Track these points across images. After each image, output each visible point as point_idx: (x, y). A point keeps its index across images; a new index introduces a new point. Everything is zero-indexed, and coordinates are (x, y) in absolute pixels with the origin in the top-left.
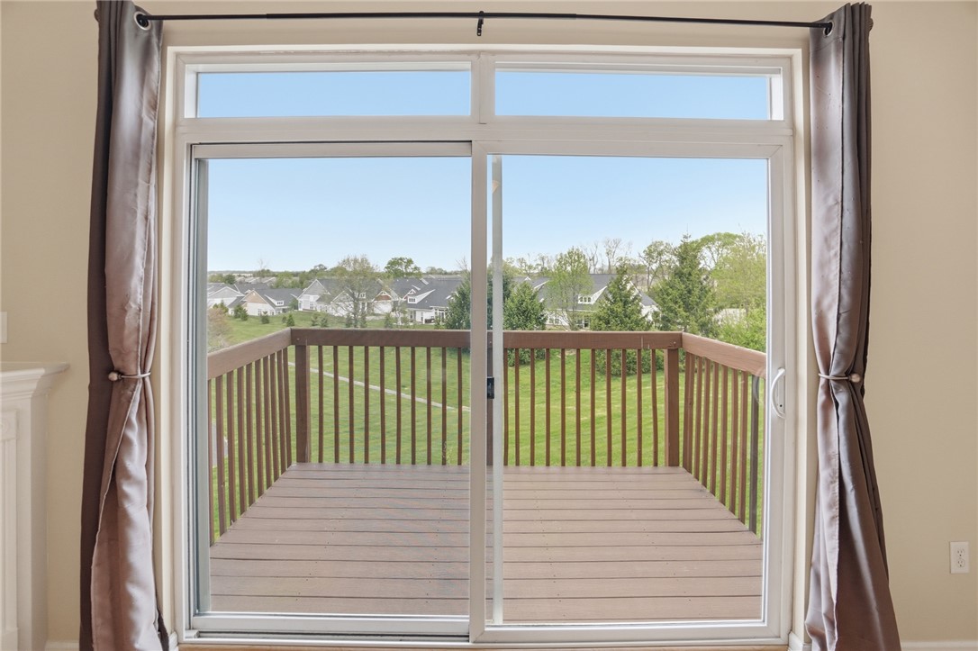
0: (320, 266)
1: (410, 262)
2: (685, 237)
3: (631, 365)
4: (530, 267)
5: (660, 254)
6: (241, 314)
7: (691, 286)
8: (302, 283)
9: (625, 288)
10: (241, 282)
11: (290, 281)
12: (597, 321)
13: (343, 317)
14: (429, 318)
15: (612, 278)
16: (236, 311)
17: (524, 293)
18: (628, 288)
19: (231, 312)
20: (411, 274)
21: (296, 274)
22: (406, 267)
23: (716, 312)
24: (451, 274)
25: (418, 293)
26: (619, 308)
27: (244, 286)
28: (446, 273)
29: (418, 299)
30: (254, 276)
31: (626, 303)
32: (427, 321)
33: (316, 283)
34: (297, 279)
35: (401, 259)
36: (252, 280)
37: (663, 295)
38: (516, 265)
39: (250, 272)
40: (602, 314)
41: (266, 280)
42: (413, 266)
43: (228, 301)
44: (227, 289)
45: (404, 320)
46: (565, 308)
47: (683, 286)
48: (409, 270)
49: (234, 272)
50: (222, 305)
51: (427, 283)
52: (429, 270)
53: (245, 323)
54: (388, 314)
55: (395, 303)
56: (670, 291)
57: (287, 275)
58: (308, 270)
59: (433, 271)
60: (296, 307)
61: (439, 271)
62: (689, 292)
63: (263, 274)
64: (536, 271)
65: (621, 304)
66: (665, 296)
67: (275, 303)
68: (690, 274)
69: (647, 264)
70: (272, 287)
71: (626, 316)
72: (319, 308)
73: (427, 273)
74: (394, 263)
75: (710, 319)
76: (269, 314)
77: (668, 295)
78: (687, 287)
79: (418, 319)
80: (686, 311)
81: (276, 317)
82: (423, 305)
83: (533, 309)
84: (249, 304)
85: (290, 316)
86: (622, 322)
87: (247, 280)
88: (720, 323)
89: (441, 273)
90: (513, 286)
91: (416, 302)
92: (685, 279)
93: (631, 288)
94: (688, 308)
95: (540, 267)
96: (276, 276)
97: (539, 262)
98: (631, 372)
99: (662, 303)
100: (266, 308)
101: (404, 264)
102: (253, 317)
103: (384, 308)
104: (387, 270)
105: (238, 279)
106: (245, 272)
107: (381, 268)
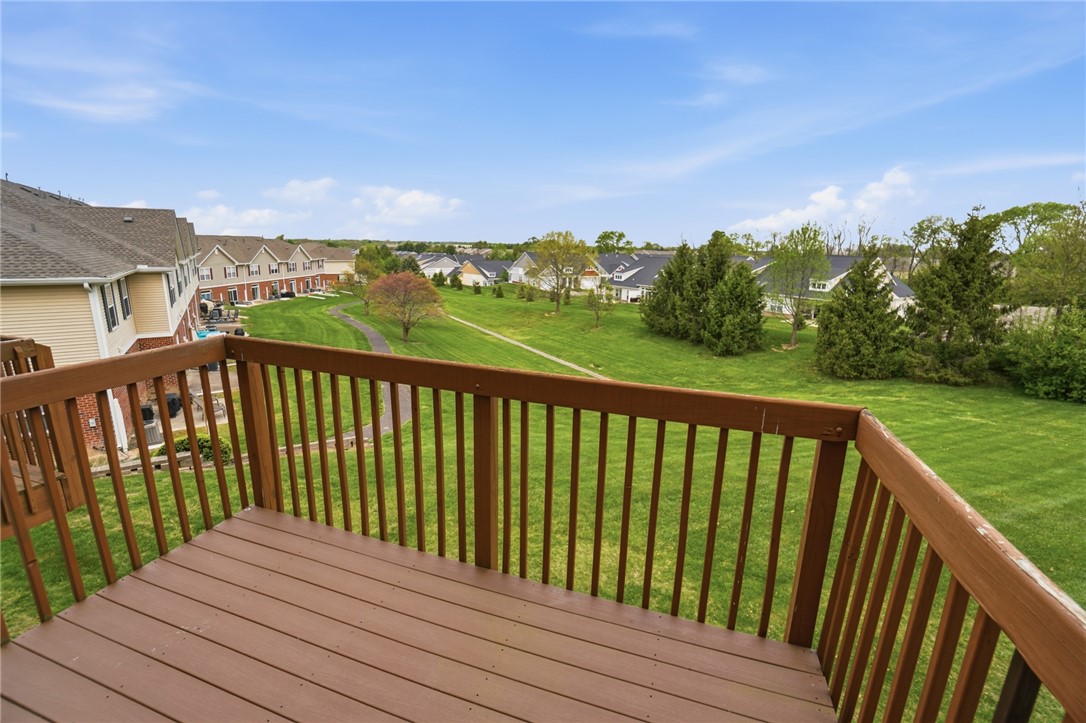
0: (533, 238)
1: (621, 236)
2: (977, 209)
3: (865, 369)
4: (758, 245)
5: (935, 232)
6: (457, 284)
7: (970, 277)
8: (515, 254)
9: (873, 275)
10: (460, 253)
11: (504, 254)
12: (827, 314)
13: (545, 292)
14: (635, 297)
15: (856, 262)
16: (452, 281)
17: (741, 275)
18: (876, 275)
19: (448, 281)
20: (622, 249)
21: (509, 247)
22: (618, 241)
23: (1004, 311)
24: (667, 250)
25: (627, 269)
26: (859, 300)
27: (462, 258)
28: (662, 249)
29: (625, 276)
30: (473, 248)
31: (869, 293)
32: (632, 300)
33: (525, 258)
34: (511, 251)
35: (612, 233)
36: (470, 251)
37: (925, 285)
38: (742, 242)
39: (469, 244)
40: (835, 305)
41: (484, 252)
42: (625, 240)
43: (446, 271)
44: (446, 260)
45: (609, 298)
46: (789, 295)
47: (957, 276)
48: (621, 245)
49: (456, 243)
50: (441, 273)
51: (636, 259)
52: (644, 245)
53: (460, 292)
54: (592, 291)
55: (603, 279)
56: (937, 281)
57: (501, 246)
58: (521, 243)
59: (648, 246)
60: (507, 280)
61: (655, 247)
62: (967, 284)
63: (480, 245)
64: (765, 250)
65: (862, 294)
66: (928, 288)
67: (488, 274)
68: (972, 260)
69: (913, 245)
70: (487, 258)
71: (867, 310)
72: (525, 280)
73: (642, 249)
74: (606, 236)
75: (993, 321)
76: (481, 284)
77: (932, 286)
78: (963, 277)
79: (624, 297)
80: (955, 309)
81: (489, 288)
82: (630, 283)
83: (749, 295)
84: (465, 275)
85: (500, 288)
86: (860, 316)
87: (466, 251)
88: (1007, 326)
89: (657, 249)
90: (729, 267)
91: (623, 280)
92: (963, 267)
93: (880, 276)
94: (959, 304)
95: (770, 246)
96: (490, 247)
97: (771, 239)
98: (863, 376)
99: (923, 296)
100: (481, 280)
101: (616, 239)
102: (468, 287)
103: (588, 283)
104: (597, 244)
105: (458, 250)
106: (466, 243)
107: (591, 242)
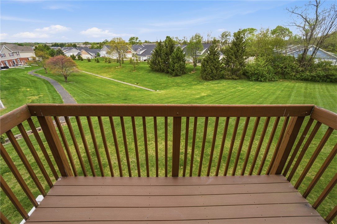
0: (106, 40)
1: (137, 38)
2: (240, 29)
3: (214, 77)
4: (180, 41)
5: (226, 36)
6: (80, 59)
7: (239, 49)
8: (100, 46)
9: (215, 49)
10: (79, 47)
11: (96, 46)
12: (203, 62)
13: (115, 59)
14: (145, 59)
15: (211, 46)
16: (79, 58)
17: (178, 50)
18: (216, 49)
19: (77, 58)
20: (138, 43)
21: (98, 44)
22: (136, 40)
23: (246, 59)
24: (152, 43)
25: (141, 50)
26: (212, 57)
27: (80, 48)
28: (150, 43)
29: (141, 52)
30: (83, 44)
31: (214, 55)
32: (145, 60)
33: (105, 48)
34: (99, 45)
35: (134, 37)
36: (83, 46)
37: (228, 52)
38: (175, 40)
39: (82, 43)
40: (206, 59)
41: (88, 46)
43: (75, 54)
44: (74, 50)
45: (137, 60)
46: (192, 56)
47: (236, 49)
48: (137, 41)
49: (76, 43)
50: (73, 55)
51: (144, 46)
52: (144, 41)
53: (82, 62)
54: (131, 58)
55: (133, 54)
56: (231, 51)
57: (94, 44)
58: (102, 42)
59: (146, 42)
60: (99, 56)
61: (148, 42)
62: (238, 51)
63: (86, 43)
64: (182, 42)
65: (213, 55)
66: (229, 53)
67: (92, 54)
68: (239, 45)
69: (221, 40)
70: (90, 48)
71: (214, 60)
72: (107, 56)
73: (144, 43)
74: (132, 39)
75: (243, 61)
76: (90, 58)
77: (230, 52)
78: (237, 49)
79: (141, 60)
80: (235, 59)
81: (93, 59)
82: (143, 55)
83: (181, 57)
84: (83, 55)
85: (97, 59)
86: (212, 62)
87: (81, 46)
88: (246, 63)
89: (149, 43)
90: (174, 48)
91: (140, 54)
92: (237, 47)
93: (217, 50)
94: (236, 57)
95: (183, 41)
96: (90, 44)
97: (184, 39)
98: (214, 79)
99: (228, 55)
100: (90, 57)
101: (135, 39)
102: (85, 59)
103: (129, 56)
104: (129, 42)
105: (78, 46)
106: (80, 43)
107: (127, 41)
